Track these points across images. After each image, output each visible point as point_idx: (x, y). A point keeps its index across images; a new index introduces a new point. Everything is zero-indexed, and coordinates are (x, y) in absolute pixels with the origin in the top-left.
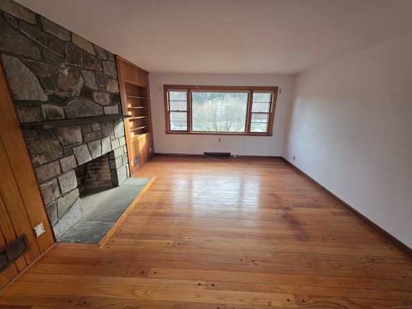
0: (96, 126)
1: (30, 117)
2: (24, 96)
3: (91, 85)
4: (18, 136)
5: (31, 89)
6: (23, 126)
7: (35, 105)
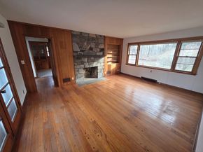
0: (92, 58)
1: (75, 54)
2: (75, 50)
3: (93, 46)
4: (72, 59)
5: (77, 48)
6: (74, 56)
7: (77, 52)
